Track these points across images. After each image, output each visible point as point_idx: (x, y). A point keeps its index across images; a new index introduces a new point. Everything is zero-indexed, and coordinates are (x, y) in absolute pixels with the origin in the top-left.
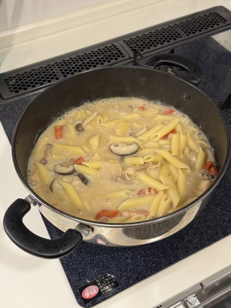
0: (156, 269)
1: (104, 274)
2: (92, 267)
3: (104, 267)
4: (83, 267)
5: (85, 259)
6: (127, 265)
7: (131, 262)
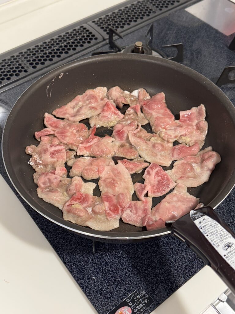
0: (189, 274)
1: (133, 291)
2: (118, 286)
3: (131, 283)
4: (108, 287)
5: (107, 277)
6: (157, 276)
7: (160, 272)
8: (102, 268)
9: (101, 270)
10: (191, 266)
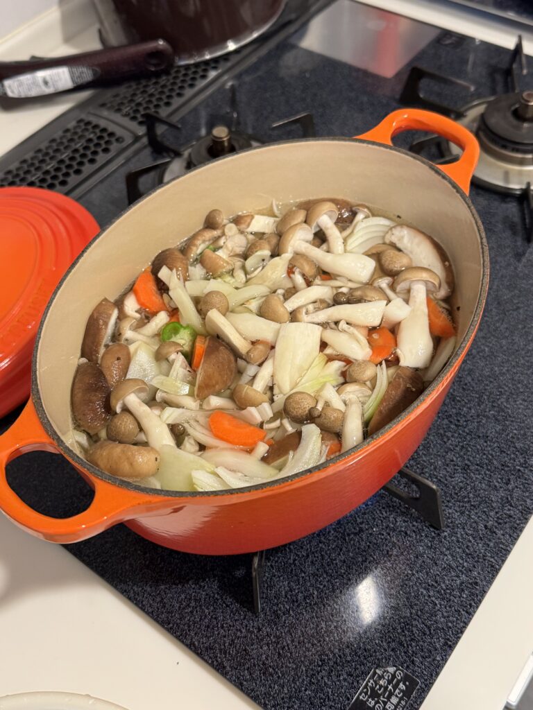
1: (369, 673)
2: (332, 671)
4: (311, 681)
6: (408, 624)
8: (285, 643)
9: (284, 647)
10: (471, 581)
